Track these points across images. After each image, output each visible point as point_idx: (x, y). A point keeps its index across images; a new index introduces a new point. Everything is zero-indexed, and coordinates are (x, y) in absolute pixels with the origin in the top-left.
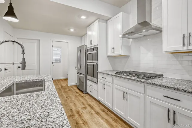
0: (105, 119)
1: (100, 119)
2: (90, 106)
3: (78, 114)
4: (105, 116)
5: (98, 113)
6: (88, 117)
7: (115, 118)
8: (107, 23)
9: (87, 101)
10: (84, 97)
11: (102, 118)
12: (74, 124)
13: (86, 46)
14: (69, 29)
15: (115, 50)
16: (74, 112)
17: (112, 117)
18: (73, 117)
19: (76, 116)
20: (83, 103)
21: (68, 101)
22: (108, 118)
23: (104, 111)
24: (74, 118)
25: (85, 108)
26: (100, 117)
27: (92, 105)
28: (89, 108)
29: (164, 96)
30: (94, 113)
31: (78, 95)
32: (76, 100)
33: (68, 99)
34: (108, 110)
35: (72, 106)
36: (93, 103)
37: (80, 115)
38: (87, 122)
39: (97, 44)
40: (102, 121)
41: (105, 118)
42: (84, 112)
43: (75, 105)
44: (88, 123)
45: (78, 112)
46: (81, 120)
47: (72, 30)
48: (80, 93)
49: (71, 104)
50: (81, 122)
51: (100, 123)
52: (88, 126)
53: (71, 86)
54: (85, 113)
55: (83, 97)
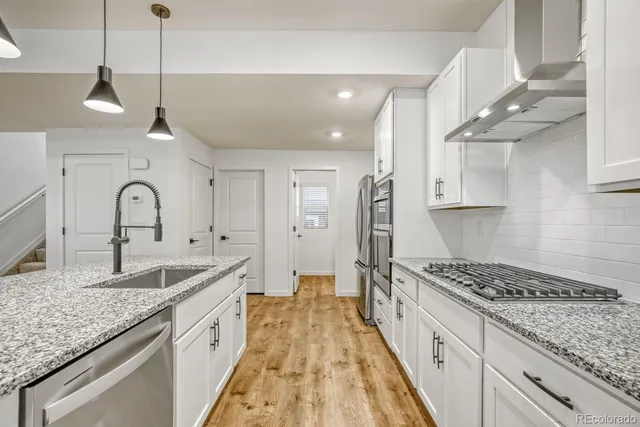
0: (383, 413)
1: (367, 407)
2: (361, 362)
3: (314, 376)
4: (388, 404)
5: (370, 390)
6: (336, 389)
7: (417, 419)
8: (425, 97)
9: (360, 347)
10: (361, 336)
11: (376, 408)
12: (289, 397)
13: (373, 177)
14: (329, 134)
15: (445, 189)
16: (309, 369)
17: (410, 413)
18: (296, 380)
19: (309, 378)
20: (346, 352)
21: (311, 337)
22: (393, 413)
23: (394, 388)
24: (297, 384)
25: (342, 364)
26: (370, 403)
27: (369, 361)
28: (354, 368)
29: (525, 374)
30: (360, 384)
31: (347, 324)
32: (331, 340)
33: (314, 331)
34: (410, 390)
35: (312, 351)
36: (375, 357)
37: (317, 380)
38: (323, 403)
39: (391, 171)
40: (370, 416)
41: (384, 409)
42: (333, 374)
43: (322, 351)
44: (326, 407)
45: (317, 372)
46: (313, 392)
47: (337, 135)
48: (356, 321)
49: (313, 346)
50: (309, 398)
51: (359, 417)
52: (319, 415)
53: (343, 299)
54: (334, 379)
55: (357, 333)
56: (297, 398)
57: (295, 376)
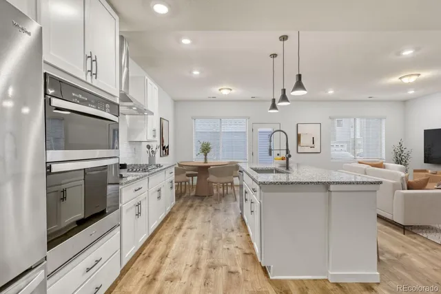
3: (199, 267)
12: (216, 252)
18: (213, 263)
19: (203, 265)
24: (211, 260)
37: (198, 263)
44: (195, 247)
45: (196, 270)
46: (201, 255)
50: (205, 252)
54: (184, 263)
56: (211, 252)
57: (213, 266)
